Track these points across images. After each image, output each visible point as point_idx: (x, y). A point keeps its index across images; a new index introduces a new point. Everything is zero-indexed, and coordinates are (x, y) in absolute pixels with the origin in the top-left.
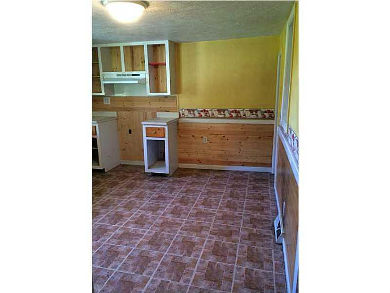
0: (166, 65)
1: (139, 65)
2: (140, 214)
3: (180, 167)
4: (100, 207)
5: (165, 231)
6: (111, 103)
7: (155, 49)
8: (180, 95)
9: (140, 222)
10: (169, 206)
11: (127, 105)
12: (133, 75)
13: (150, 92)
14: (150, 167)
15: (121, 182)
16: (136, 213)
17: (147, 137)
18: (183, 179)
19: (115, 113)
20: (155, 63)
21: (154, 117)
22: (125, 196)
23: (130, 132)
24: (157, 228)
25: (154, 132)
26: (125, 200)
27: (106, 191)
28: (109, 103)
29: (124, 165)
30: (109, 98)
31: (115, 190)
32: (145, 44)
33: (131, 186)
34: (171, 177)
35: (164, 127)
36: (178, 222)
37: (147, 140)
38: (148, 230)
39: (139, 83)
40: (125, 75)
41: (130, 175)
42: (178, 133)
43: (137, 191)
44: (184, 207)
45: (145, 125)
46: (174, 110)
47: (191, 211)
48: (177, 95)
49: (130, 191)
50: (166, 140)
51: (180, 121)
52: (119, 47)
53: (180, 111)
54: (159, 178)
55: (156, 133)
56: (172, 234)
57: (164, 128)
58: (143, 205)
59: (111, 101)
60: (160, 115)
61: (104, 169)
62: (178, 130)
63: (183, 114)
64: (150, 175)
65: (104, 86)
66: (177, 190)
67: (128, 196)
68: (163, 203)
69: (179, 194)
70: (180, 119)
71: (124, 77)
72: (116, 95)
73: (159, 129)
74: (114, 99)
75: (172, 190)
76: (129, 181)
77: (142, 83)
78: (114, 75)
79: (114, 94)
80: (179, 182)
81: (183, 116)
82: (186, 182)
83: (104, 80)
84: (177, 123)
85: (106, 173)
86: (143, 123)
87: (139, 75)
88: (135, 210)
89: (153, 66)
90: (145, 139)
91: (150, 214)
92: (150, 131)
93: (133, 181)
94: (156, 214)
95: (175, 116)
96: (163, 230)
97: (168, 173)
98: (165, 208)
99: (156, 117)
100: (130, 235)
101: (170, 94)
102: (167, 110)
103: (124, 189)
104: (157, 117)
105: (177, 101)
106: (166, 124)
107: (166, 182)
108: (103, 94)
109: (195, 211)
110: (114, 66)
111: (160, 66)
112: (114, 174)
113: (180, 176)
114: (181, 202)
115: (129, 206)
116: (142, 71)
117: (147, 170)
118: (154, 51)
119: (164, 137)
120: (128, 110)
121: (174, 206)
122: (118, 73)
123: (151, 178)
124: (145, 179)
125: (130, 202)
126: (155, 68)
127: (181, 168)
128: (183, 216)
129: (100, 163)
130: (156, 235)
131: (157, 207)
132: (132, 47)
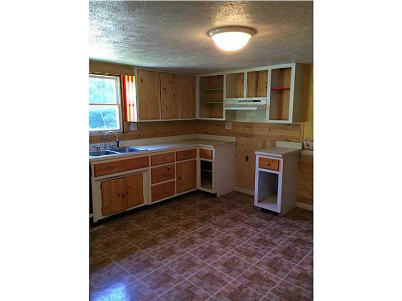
0: (290, 89)
1: (262, 91)
2: (233, 255)
3: (298, 206)
4: (199, 235)
5: (252, 287)
6: (232, 128)
7: (282, 73)
8: (306, 123)
9: (229, 266)
10: (268, 256)
11: (247, 131)
12: (254, 101)
13: (270, 119)
14: (261, 200)
15: (227, 211)
16: (230, 253)
17: (259, 167)
18: (297, 223)
19: (235, 138)
20: (280, 89)
21: (274, 146)
22: (225, 229)
23: (247, 158)
24: (244, 280)
25: (267, 163)
26: (224, 234)
27: (210, 218)
28: (230, 129)
29: (238, 192)
30: (230, 123)
31: (218, 219)
32: (270, 68)
33: (235, 219)
34: (283, 217)
35: (279, 159)
36: (272, 280)
37: (260, 171)
38: (234, 279)
39: (258, 110)
40: (246, 101)
41: (240, 205)
42: (299, 166)
43: (239, 226)
44: (286, 262)
45: (259, 154)
46: (296, 140)
47: (293, 269)
48: (302, 123)
49: (232, 224)
50: (280, 174)
51: (302, 154)
52: (243, 74)
53: (304, 142)
54: (268, 215)
55: (269, 164)
56: (260, 294)
57: (279, 161)
58: (240, 245)
59: (232, 126)
60: (279, 144)
61: (216, 194)
62: (300, 163)
63: (308, 145)
64: (260, 209)
65: (226, 112)
66: (286, 236)
67: (228, 230)
68: (263, 249)
69: (286, 242)
70: (303, 151)
71: (245, 103)
72: (237, 121)
73: (273, 161)
74: (235, 125)
75: (279, 234)
76: (235, 212)
77: (262, 109)
78: (235, 101)
79: (235, 119)
80: (291, 226)
81: (307, 147)
82: (299, 227)
83: (227, 106)
84: (299, 154)
85: (218, 197)
86: (256, 152)
87: (260, 101)
88: (229, 248)
89: (278, 92)
90: (257, 169)
91: (243, 259)
92: (264, 162)
93: (240, 213)
94: (250, 262)
95: (298, 146)
96: (250, 284)
97: (279, 212)
98: (263, 256)
99: (275, 146)
100: (213, 279)
101: (291, 122)
102: (289, 140)
103: (227, 220)
104: (277, 146)
105: (302, 129)
106: (281, 156)
107: (275, 223)
108: (224, 119)
109: (298, 272)
110: (238, 92)
111: (285, 91)
112: (225, 200)
113: (295, 218)
114: (284, 253)
115: (224, 243)
116: (263, 97)
117: (256, 204)
118: (280, 75)
119: (278, 171)
120: (247, 136)
121: (274, 256)
122: (240, 99)
123: (261, 214)
124: (254, 213)
125: (228, 237)
126: (279, 93)
127: (299, 208)
128: (280, 273)
129: (213, 187)
130: (240, 288)
131: (254, 251)
132: (257, 72)
